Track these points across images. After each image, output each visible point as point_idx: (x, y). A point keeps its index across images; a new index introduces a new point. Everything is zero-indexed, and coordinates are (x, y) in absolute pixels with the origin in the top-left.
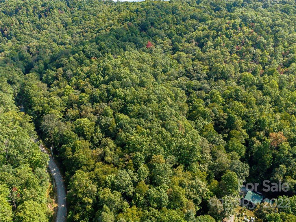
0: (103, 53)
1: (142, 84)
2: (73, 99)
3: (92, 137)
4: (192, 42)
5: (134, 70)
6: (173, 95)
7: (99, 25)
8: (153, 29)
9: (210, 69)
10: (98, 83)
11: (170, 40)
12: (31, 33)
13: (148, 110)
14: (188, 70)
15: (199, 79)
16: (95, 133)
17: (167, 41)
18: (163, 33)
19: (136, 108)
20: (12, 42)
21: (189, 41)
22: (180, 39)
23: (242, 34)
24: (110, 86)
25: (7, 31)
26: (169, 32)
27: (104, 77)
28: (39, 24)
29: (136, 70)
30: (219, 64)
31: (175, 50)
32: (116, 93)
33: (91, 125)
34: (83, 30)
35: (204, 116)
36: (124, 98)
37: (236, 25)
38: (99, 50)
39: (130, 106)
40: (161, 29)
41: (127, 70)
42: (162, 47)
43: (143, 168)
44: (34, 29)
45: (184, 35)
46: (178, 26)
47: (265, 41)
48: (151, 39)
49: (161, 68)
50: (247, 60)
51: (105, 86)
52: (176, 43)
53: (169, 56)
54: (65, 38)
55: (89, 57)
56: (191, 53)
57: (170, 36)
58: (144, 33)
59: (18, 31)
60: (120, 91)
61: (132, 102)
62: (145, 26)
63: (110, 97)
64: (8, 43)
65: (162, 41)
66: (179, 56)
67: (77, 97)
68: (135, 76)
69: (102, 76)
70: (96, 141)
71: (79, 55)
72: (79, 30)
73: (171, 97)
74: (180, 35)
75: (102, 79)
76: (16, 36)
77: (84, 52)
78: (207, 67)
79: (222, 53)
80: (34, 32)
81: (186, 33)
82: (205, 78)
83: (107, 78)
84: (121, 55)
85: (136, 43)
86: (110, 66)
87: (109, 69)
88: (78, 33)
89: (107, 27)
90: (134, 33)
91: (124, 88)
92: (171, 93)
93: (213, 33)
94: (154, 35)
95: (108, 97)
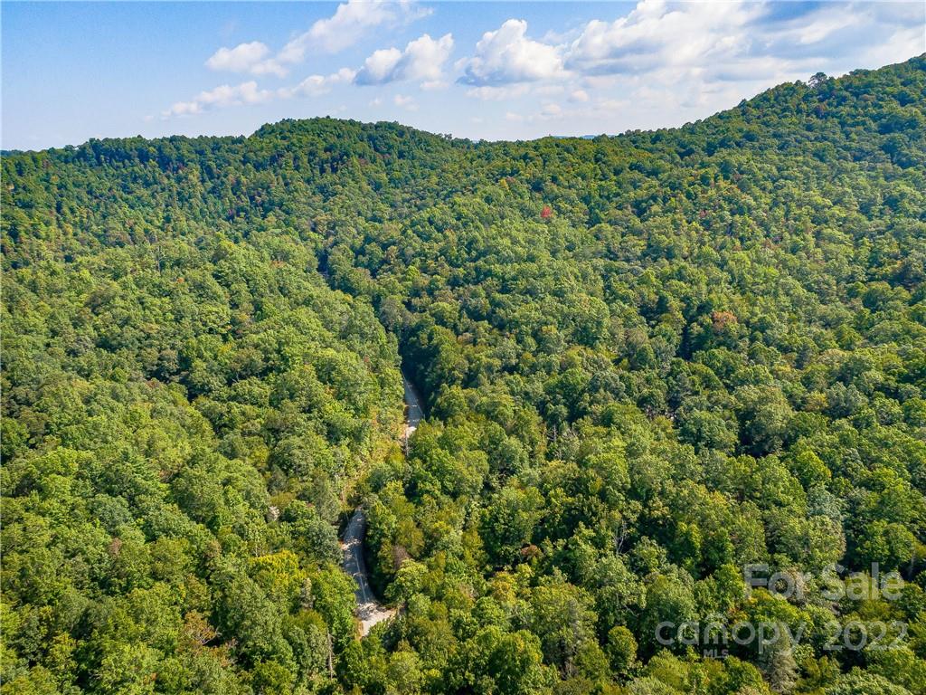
0: (465, 225)
1: (531, 259)
2: (421, 284)
3: (455, 325)
4: (626, 208)
5: (519, 242)
6: (580, 275)
7: (447, 185)
8: (555, 187)
9: (649, 246)
10: (459, 262)
11: (585, 207)
12: (311, 201)
13: (539, 284)
14: (612, 250)
15: (628, 260)
16: (459, 320)
17: (581, 208)
18: (573, 194)
19: (522, 284)
20: (275, 215)
21: (619, 207)
22: (604, 205)
23: (714, 191)
24: (480, 262)
25: (260, 196)
26: (585, 193)
27: (469, 253)
28: (325, 185)
29: (522, 242)
30: (664, 237)
31: (593, 221)
32: (490, 271)
33: (454, 310)
34: (414, 196)
35: (625, 299)
36: (503, 278)
37: (708, 178)
38: (458, 219)
39: (512, 284)
40: (570, 187)
41: (507, 241)
42: (569, 218)
43: (530, 340)
44: (314, 193)
45: (614, 199)
46: (603, 183)
47: (753, 203)
48: (550, 205)
49: (564, 244)
50: (715, 232)
51: (473, 264)
52: (597, 211)
53: (583, 230)
54: (380, 210)
55: (440, 230)
56: (622, 226)
57: (586, 200)
58: (538, 195)
59: (286, 197)
60: (497, 268)
61: (514, 279)
62: (539, 184)
63: (480, 276)
64: (269, 218)
65: (570, 208)
66: (600, 230)
67: (427, 282)
68: (519, 249)
69: (466, 252)
70: (461, 327)
71: (423, 227)
72: (407, 196)
73: (576, 277)
74: (608, 198)
75: (466, 256)
76: (281, 205)
77: (431, 223)
78: (642, 243)
79: (674, 222)
80: (315, 199)
81: (617, 195)
82: (639, 258)
83: (474, 253)
84: (496, 224)
85: (521, 210)
86: (480, 238)
87: (477, 241)
88: (404, 201)
89: (465, 187)
90: (519, 194)
91: (502, 264)
92: (576, 271)
93: (665, 192)
94: (557, 197)
95: (477, 277)
